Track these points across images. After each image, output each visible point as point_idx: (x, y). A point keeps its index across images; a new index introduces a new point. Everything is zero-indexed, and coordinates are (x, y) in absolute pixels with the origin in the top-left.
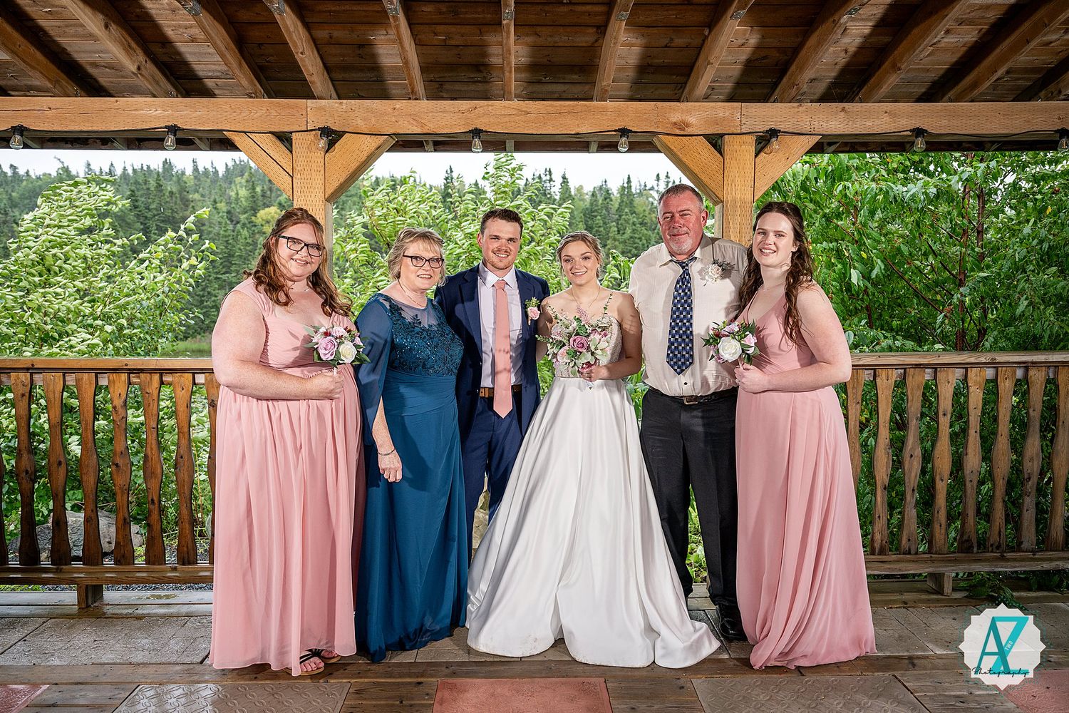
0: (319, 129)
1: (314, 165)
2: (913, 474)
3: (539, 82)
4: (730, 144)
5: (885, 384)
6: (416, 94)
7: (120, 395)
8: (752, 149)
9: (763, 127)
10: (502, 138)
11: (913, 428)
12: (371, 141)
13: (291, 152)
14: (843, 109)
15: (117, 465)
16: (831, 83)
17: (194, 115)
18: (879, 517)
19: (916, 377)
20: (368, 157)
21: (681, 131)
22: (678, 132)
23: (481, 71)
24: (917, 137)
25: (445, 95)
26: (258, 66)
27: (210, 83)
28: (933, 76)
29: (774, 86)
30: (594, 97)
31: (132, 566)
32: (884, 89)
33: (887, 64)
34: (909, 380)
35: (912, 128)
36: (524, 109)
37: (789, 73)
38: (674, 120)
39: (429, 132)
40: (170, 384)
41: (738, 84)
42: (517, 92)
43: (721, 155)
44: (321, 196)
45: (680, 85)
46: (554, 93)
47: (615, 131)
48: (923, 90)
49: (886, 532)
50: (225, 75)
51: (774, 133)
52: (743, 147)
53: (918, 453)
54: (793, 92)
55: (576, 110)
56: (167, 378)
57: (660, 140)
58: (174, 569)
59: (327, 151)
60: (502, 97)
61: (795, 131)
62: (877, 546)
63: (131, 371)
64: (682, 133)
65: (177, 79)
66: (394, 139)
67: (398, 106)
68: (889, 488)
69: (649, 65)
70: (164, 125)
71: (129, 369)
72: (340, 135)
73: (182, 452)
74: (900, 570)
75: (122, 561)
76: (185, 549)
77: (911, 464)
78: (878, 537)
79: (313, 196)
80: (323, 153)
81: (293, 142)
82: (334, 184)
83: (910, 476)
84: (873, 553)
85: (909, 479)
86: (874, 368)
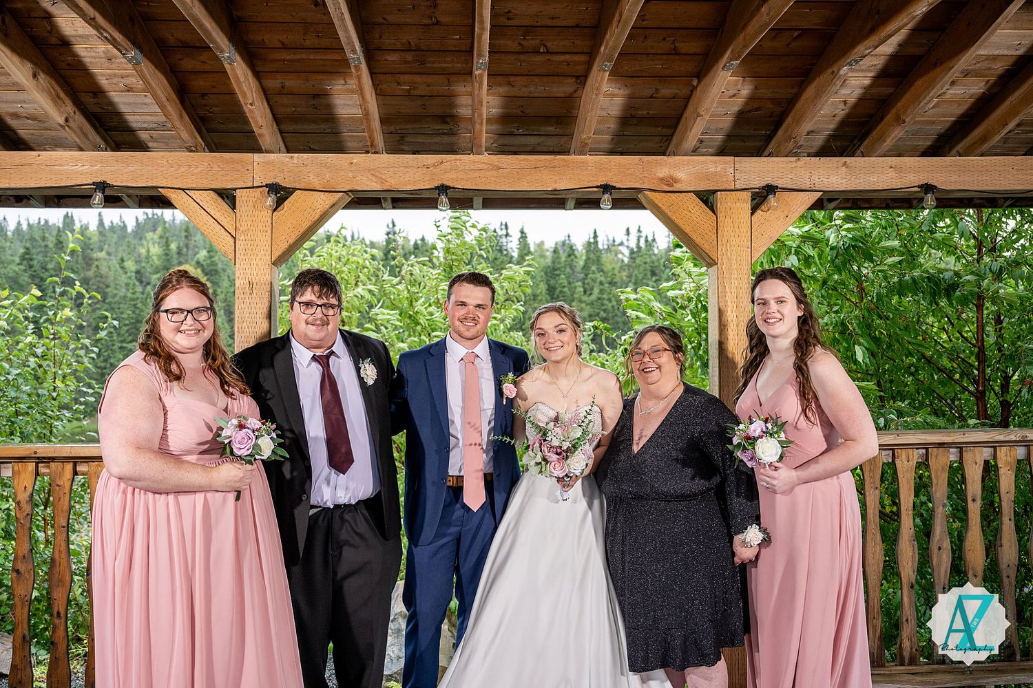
0: (267, 186)
1: (260, 226)
2: (943, 570)
3: (511, 134)
4: (724, 202)
5: (906, 466)
6: (375, 147)
7: (24, 488)
8: (747, 206)
9: (758, 182)
10: (470, 194)
11: (939, 516)
12: (325, 198)
13: (234, 211)
14: (845, 164)
15: (17, 572)
16: (830, 135)
17: (125, 171)
18: (907, 621)
19: (940, 457)
20: (321, 216)
21: (670, 188)
22: (666, 188)
23: (446, 123)
24: (926, 194)
25: (406, 148)
26: (200, 118)
27: (144, 135)
28: (939, 128)
29: (769, 139)
30: (572, 150)
32: (888, 143)
33: (889, 117)
34: (932, 462)
35: (921, 183)
36: (497, 164)
37: (785, 125)
38: (661, 175)
39: (390, 188)
40: (83, 475)
41: (729, 136)
42: (487, 145)
43: (714, 212)
44: (266, 259)
45: (665, 138)
46: (526, 145)
47: (596, 187)
48: (929, 143)
49: (916, 640)
50: (161, 127)
51: (770, 189)
52: (738, 204)
53: (947, 544)
54: (791, 145)
55: (552, 165)
56: (82, 468)
57: (646, 197)
59: (275, 210)
60: (471, 150)
61: (794, 187)
62: (906, 654)
63: (40, 460)
64: (671, 189)
65: (106, 131)
66: (350, 196)
67: (355, 161)
69: (632, 117)
70: (91, 182)
71: (38, 458)
72: (289, 192)
77: (940, 557)
78: (906, 645)
79: (258, 258)
80: (270, 212)
81: (237, 199)
82: (282, 246)
83: (940, 571)
84: (902, 664)
85: (938, 575)
86: (892, 448)
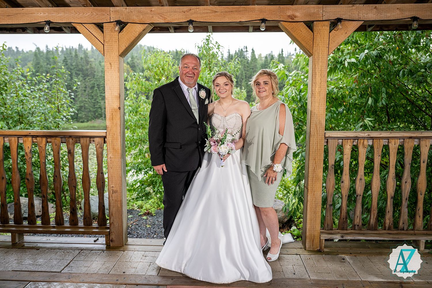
0: (116, 21)
1: (114, 39)
2: (407, 191)
4: (317, 26)
5: (394, 147)
6: (162, 3)
7: (28, 147)
8: (328, 28)
9: (334, 17)
10: (204, 25)
11: (407, 168)
12: (140, 27)
13: (103, 32)
14: (376, 7)
15: (28, 179)
17: (58, 16)
18: (389, 212)
19: (410, 143)
20: (139, 35)
22: (291, 20)
24: (413, 21)
30: (250, 4)
31: (35, 225)
34: (406, 145)
35: (412, 16)
36: (215, 10)
38: (289, 14)
39: (168, 22)
40: (50, 142)
43: (312, 32)
44: (117, 54)
47: (259, 20)
49: (392, 219)
51: (339, 20)
52: (323, 27)
53: (409, 180)
55: (240, 10)
56: (49, 140)
57: (282, 25)
58: (54, 227)
59: (120, 32)
60: (204, 4)
61: (350, 19)
62: (387, 225)
63: (33, 136)
64: (293, 21)
66: (152, 26)
67: (153, 9)
68: (394, 198)
70: (44, 21)
71: (32, 136)
72: (126, 24)
73: (56, 174)
74: (398, 238)
75: (31, 223)
76: (59, 218)
77: (406, 186)
78: (387, 221)
79: (113, 53)
80: (118, 34)
81: (104, 28)
82: (123, 48)
83: (405, 192)
84: (385, 229)
85: (404, 193)
86: (388, 138)
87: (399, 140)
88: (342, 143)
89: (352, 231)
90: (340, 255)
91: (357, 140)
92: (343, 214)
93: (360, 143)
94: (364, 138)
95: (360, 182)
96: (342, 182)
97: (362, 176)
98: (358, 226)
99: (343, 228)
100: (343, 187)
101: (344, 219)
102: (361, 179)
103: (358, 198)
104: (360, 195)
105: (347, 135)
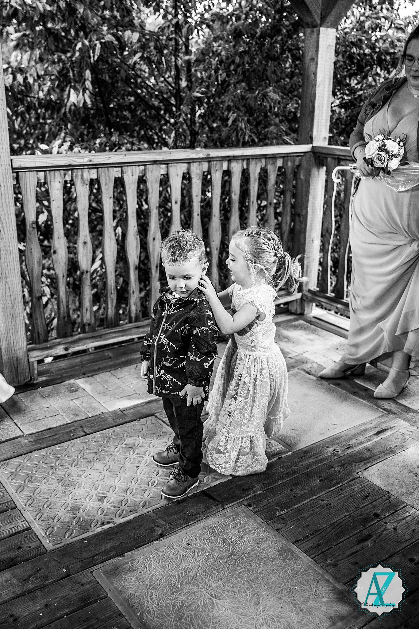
11: (154, 214)
18: (133, 292)
49: (139, 305)
77: (154, 246)
83: (154, 255)
84: (130, 322)
85: (154, 258)
86: (121, 165)
87: (138, 168)
88: (45, 178)
89: (81, 335)
90: (67, 382)
91: (70, 172)
92: (62, 310)
93: (77, 176)
94: (82, 167)
95: (84, 247)
96: (55, 252)
97: (86, 236)
98: (89, 325)
99: (66, 333)
100: (57, 261)
101: (66, 319)
102: (85, 243)
103: (84, 276)
104: (87, 272)
105: (52, 162)
